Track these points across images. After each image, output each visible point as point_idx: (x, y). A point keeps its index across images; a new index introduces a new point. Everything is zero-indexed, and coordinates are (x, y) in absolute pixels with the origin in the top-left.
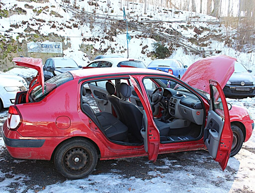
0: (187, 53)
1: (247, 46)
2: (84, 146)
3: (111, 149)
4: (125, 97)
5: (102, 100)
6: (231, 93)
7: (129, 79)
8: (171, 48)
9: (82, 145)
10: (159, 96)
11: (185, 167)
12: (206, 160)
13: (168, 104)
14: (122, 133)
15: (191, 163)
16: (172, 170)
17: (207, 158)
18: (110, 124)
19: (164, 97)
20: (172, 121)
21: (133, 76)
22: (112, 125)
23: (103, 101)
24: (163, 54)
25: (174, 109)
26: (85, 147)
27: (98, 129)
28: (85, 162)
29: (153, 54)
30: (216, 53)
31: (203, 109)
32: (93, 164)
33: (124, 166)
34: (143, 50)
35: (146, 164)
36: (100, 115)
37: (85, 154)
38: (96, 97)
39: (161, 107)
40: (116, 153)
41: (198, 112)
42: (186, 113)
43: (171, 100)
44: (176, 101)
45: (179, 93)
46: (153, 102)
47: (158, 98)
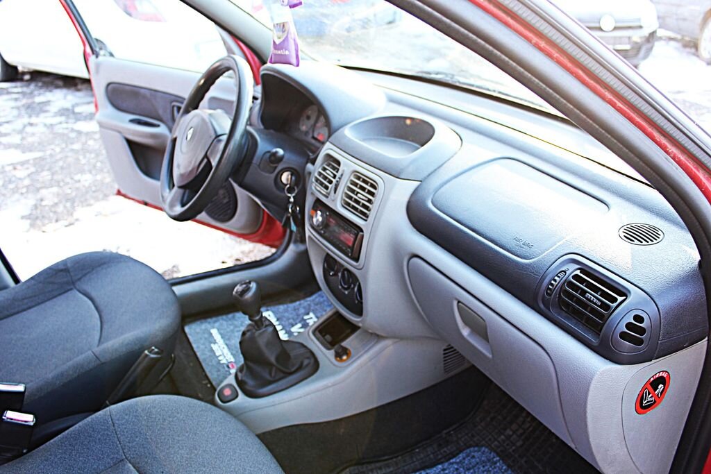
10: (217, 137)
25: (357, 273)
41: (656, 383)
42: (490, 356)
43: (320, 174)
44: (372, 194)
45: (392, 100)
46: (180, 187)
47: (209, 163)
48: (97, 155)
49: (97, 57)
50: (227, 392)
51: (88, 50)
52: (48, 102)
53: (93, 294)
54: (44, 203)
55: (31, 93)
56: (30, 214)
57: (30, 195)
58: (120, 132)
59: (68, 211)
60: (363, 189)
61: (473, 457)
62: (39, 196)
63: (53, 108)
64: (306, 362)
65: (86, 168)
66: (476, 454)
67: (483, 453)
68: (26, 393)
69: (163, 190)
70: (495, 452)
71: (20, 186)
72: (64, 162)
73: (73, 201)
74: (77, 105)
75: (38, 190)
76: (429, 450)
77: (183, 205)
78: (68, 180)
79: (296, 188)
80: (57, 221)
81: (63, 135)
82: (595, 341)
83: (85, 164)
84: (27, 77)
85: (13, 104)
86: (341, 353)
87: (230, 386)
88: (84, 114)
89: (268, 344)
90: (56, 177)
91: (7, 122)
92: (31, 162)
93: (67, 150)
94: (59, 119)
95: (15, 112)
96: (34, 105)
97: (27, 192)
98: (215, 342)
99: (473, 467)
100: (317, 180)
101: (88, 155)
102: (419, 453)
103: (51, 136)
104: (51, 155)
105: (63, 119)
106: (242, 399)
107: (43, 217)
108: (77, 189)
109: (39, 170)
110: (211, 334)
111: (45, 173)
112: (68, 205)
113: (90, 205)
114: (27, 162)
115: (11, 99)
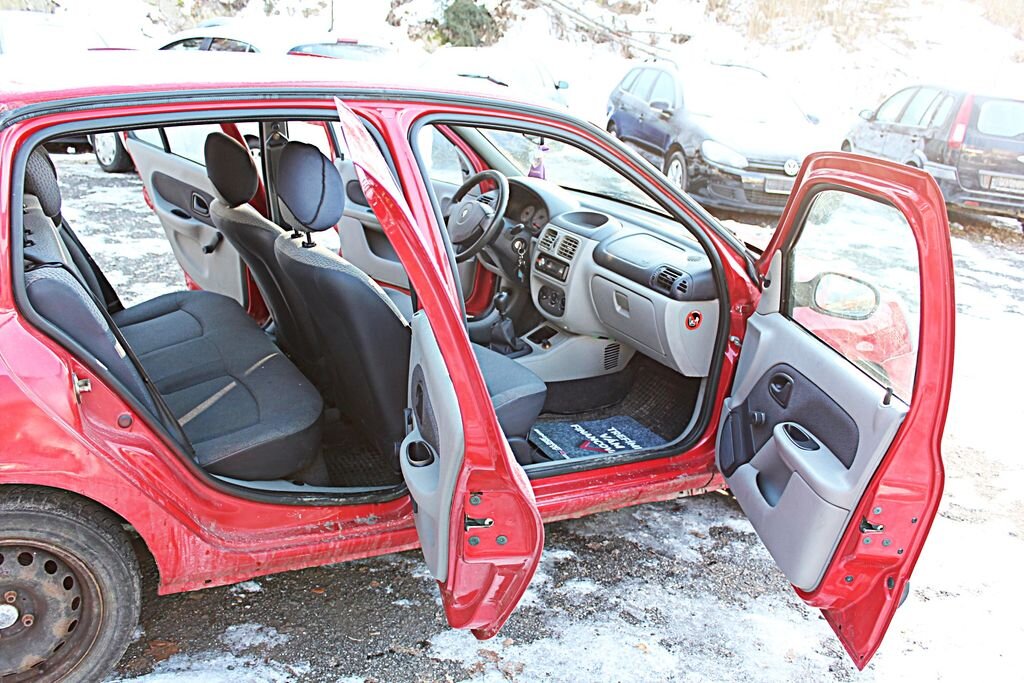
0: (565, 33)
1: (786, 26)
2: (44, 536)
3: (225, 535)
4: (305, 225)
5: (192, 222)
6: (744, 203)
7: (334, 123)
8: (504, 13)
9: (31, 530)
10: (486, 215)
11: (618, 591)
12: (710, 542)
13: (528, 258)
14: (288, 438)
15: (640, 566)
16: (555, 615)
17: (713, 532)
18: (226, 373)
19: (508, 225)
20: (544, 346)
21: (357, 106)
22: (237, 380)
23: (196, 232)
24: (472, 31)
25: (564, 288)
26: (53, 539)
27: (137, 422)
28: (57, 628)
29: (431, 29)
30: (673, 40)
31: (717, 301)
32: (109, 633)
33: (299, 601)
34: (391, 12)
35: (417, 581)
36: (177, 307)
37: (55, 581)
38: (164, 209)
39: (488, 266)
40: (253, 555)
41: (695, 315)
42: (628, 316)
43: (545, 239)
44: (576, 247)
45: (583, 205)
47: (481, 228)
60: (570, 245)
61: (620, 419)
64: (525, 347)
79: (525, 249)
82: (668, 293)
86: (547, 344)
99: (619, 422)
100: (542, 242)
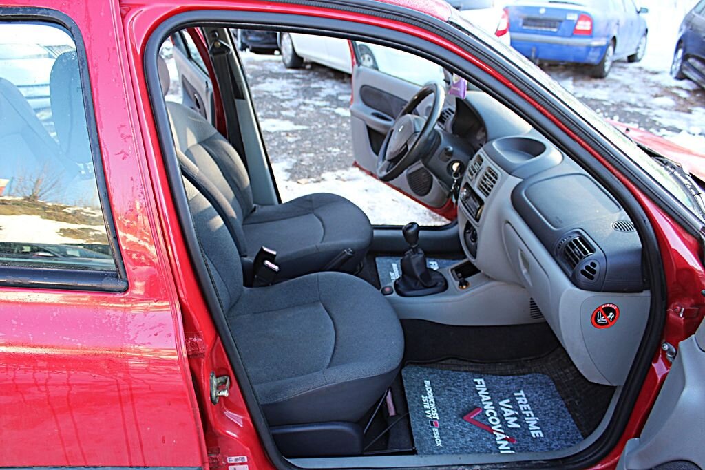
10: (415, 133)
19: (445, 145)
20: (461, 285)
25: (477, 228)
31: (646, 294)
42: (532, 285)
43: (472, 167)
44: (494, 182)
46: (389, 160)
47: (407, 147)
48: (347, 135)
49: (359, 66)
50: (387, 290)
51: (355, 60)
52: (320, 89)
53: (323, 218)
54: (303, 163)
55: (309, 80)
56: (292, 169)
57: (294, 156)
58: (364, 120)
59: (318, 172)
60: (490, 178)
61: (537, 378)
62: (300, 157)
63: (323, 94)
64: (440, 283)
65: (337, 143)
66: (539, 378)
67: (545, 378)
68: (277, 257)
69: (379, 161)
70: (553, 380)
71: (289, 148)
72: (322, 136)
73: (322, 165)
74: (340, 94)
75: (300, 153)
76: (509, 367)
77: (387, 171)
78: (323, 150)
79: (459, 174)
80: (309, 177)
81: (326, 115)
82: (570, 273)
83: (336, 140)
84: (308, 67)
85: (294, 86)
86: (463, 283)
87: (390, 287)
88: (345, 102)
89: (418, 265)
90: (314, 146)
91: (288, 100)
92: (299, 132)
93: (327, 127)
94: (324, 103)
95: (295, 93)
96: (309, 89)
97: (292, 154)
98: (393, 271)
99: (534, 384)
100: (469, 170)
101: (340, 134)
102: (501, 366)
103: (317, 115)
104: (314, 129)
105: (328, 103)
106: (395, 295)
107: (300, 172)
108: (328, 157)
109: (304, 139)
110: (392, 266)
111: (308, 142)
112: (319, 167)
113: (334, 171)
114: (296, 131)
115: (293, 83)
